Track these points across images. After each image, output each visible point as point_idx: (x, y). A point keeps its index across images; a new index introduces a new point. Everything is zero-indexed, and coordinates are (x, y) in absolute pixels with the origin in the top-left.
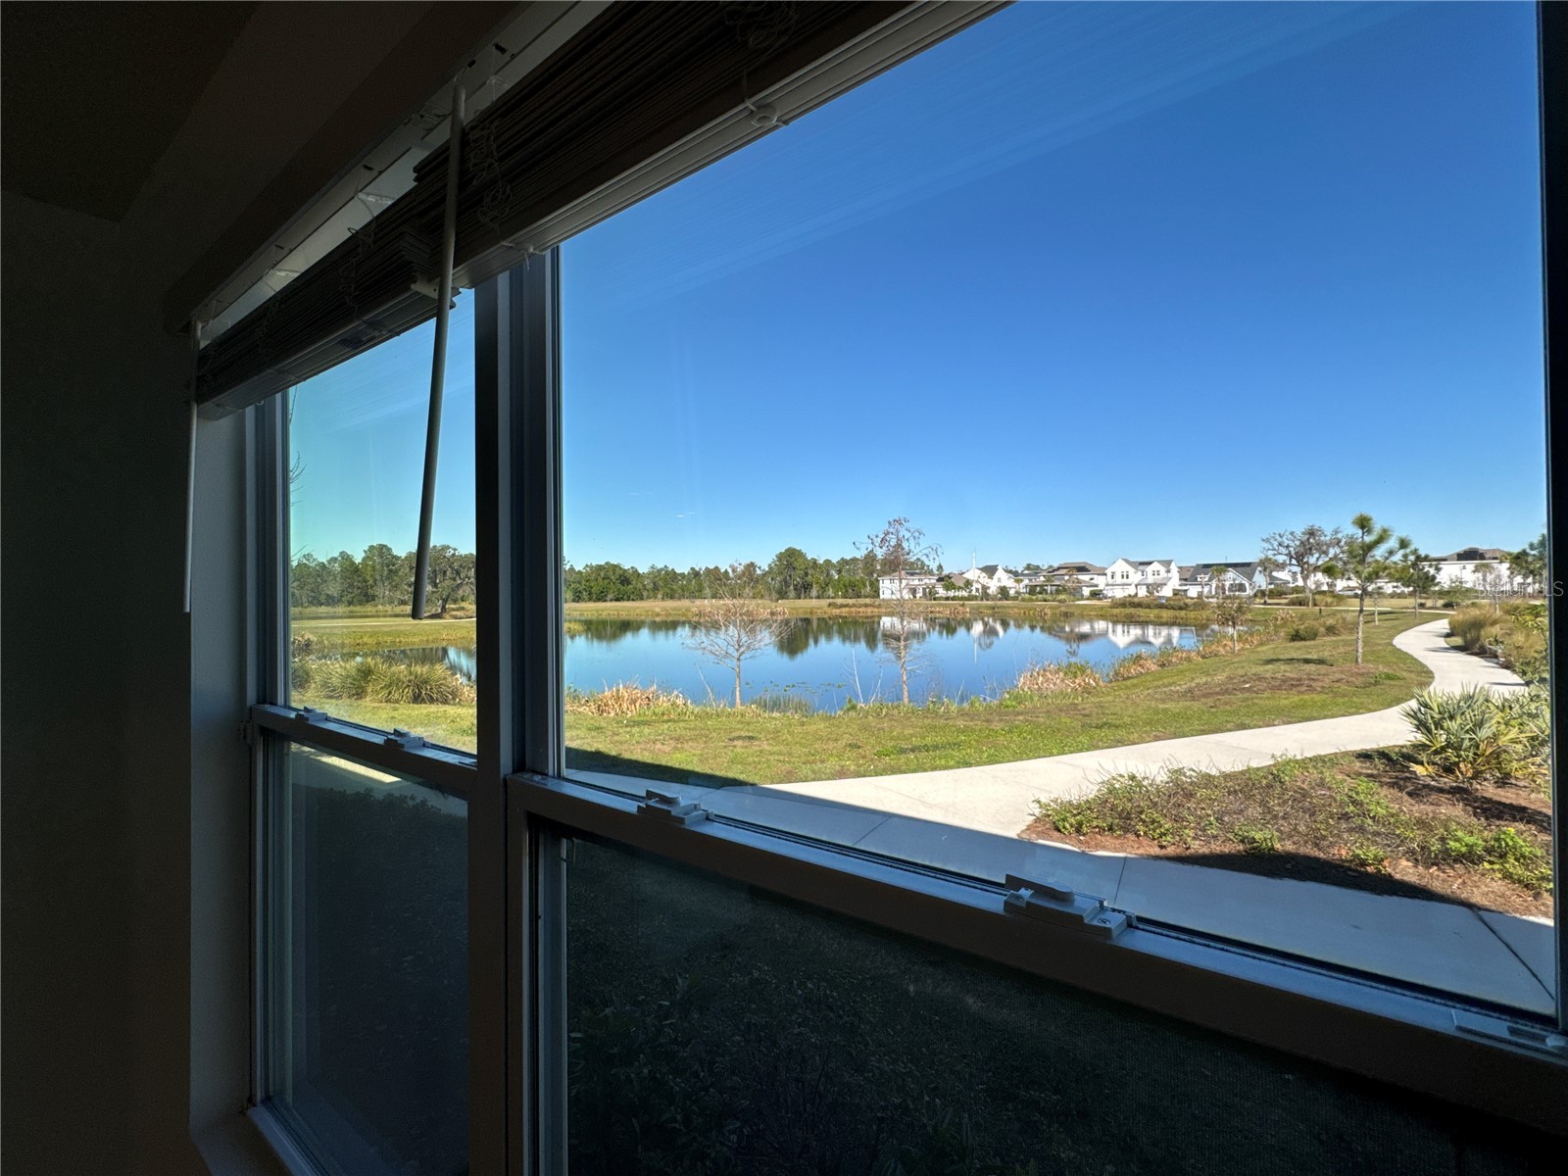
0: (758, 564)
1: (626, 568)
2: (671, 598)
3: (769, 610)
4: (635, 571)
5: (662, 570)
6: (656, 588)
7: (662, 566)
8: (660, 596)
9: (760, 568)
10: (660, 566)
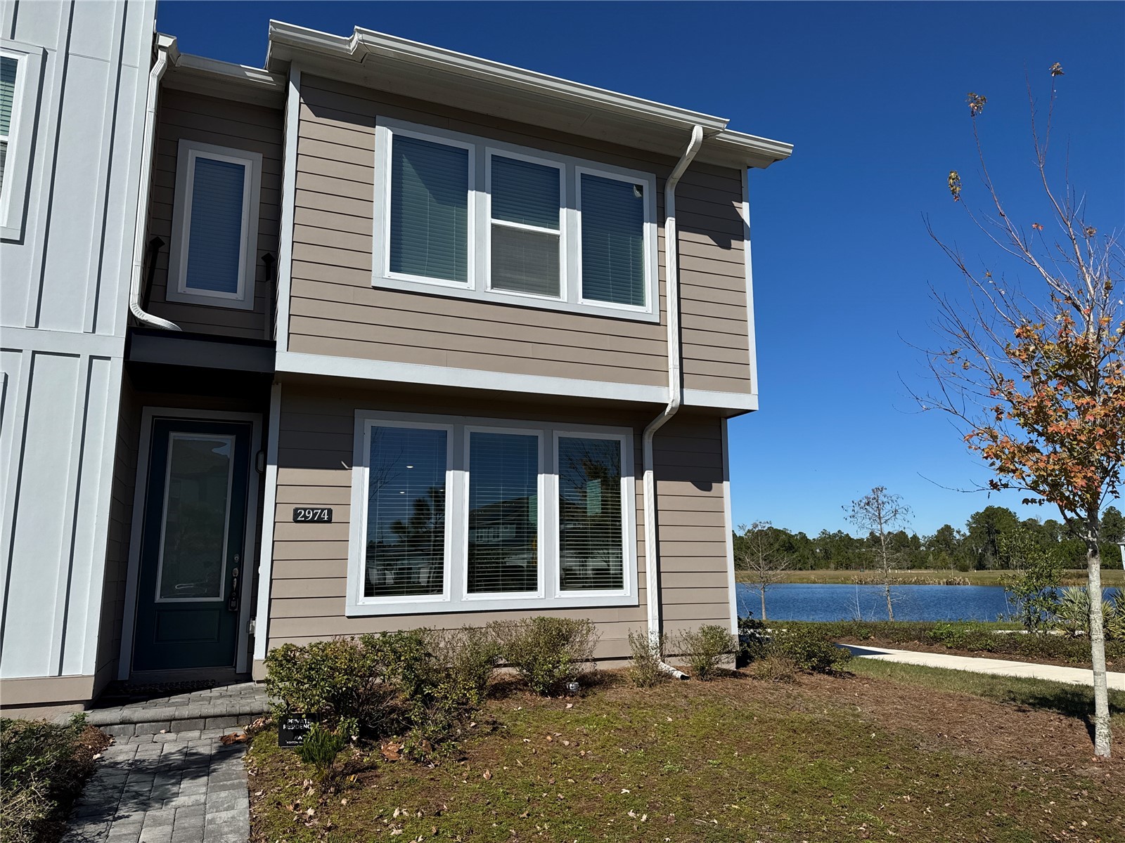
0: (955, 527)
1: (793, 534)
2: (847, 569)
3: (945, 580)
4: (803, 536)
5: (835, 535)
6: (827, 556)
7: (836, 532)
8: (832, 566)
9: (958, 532)
10: (832, 531)
